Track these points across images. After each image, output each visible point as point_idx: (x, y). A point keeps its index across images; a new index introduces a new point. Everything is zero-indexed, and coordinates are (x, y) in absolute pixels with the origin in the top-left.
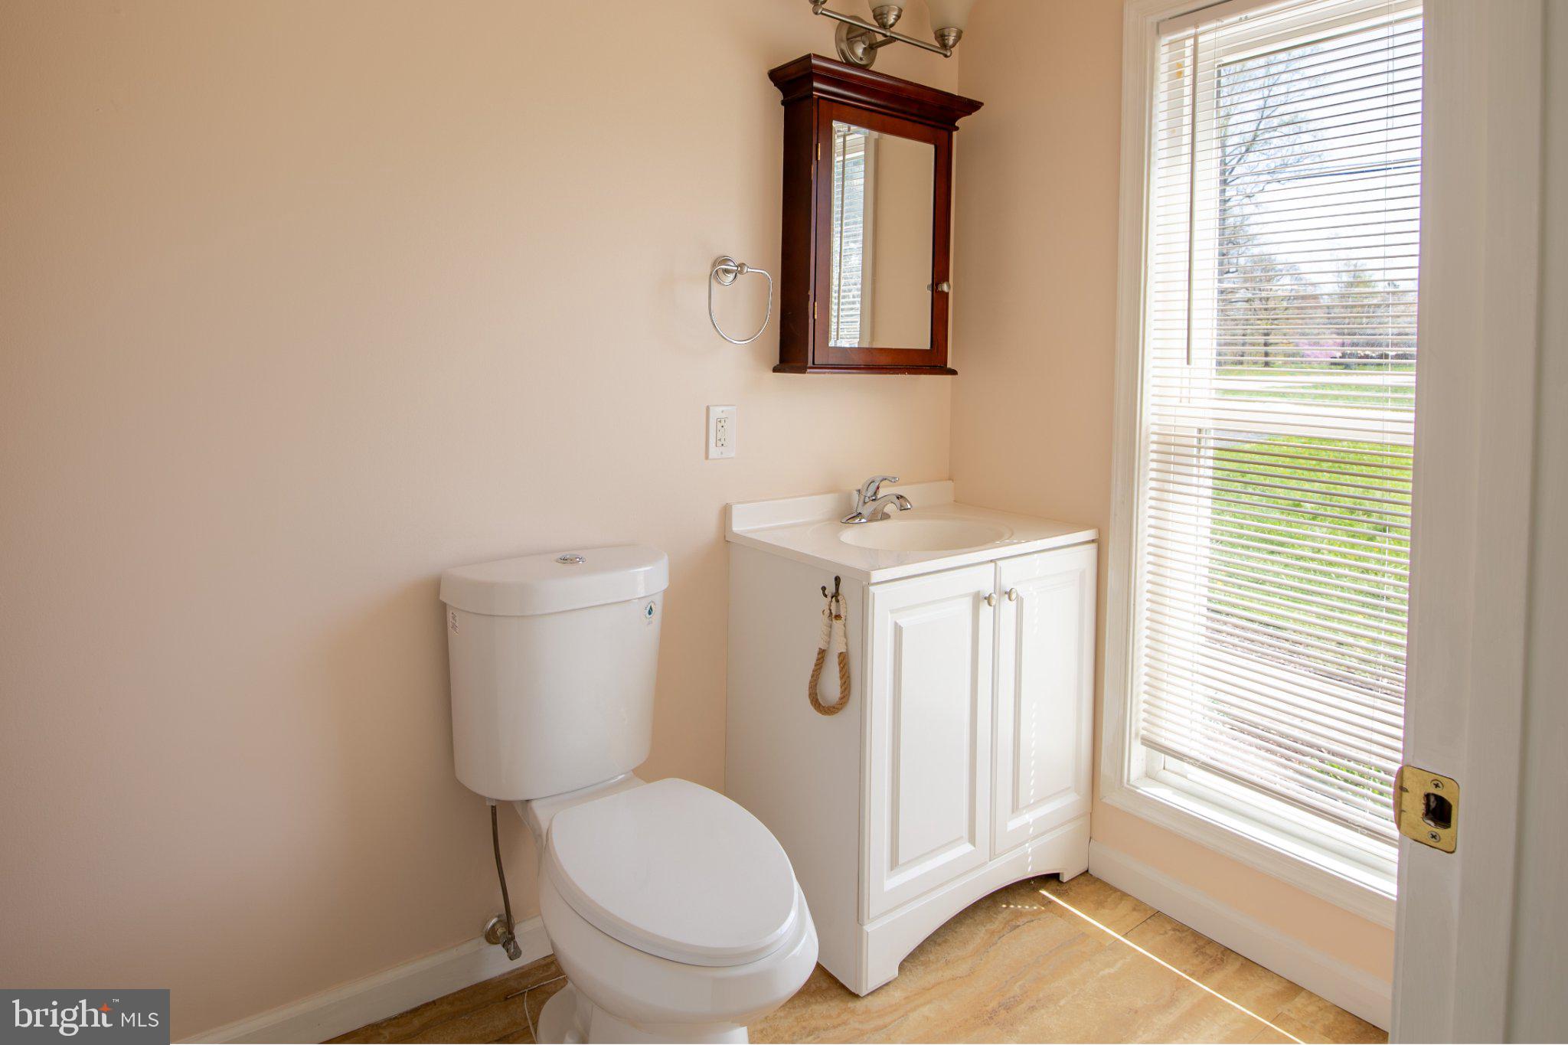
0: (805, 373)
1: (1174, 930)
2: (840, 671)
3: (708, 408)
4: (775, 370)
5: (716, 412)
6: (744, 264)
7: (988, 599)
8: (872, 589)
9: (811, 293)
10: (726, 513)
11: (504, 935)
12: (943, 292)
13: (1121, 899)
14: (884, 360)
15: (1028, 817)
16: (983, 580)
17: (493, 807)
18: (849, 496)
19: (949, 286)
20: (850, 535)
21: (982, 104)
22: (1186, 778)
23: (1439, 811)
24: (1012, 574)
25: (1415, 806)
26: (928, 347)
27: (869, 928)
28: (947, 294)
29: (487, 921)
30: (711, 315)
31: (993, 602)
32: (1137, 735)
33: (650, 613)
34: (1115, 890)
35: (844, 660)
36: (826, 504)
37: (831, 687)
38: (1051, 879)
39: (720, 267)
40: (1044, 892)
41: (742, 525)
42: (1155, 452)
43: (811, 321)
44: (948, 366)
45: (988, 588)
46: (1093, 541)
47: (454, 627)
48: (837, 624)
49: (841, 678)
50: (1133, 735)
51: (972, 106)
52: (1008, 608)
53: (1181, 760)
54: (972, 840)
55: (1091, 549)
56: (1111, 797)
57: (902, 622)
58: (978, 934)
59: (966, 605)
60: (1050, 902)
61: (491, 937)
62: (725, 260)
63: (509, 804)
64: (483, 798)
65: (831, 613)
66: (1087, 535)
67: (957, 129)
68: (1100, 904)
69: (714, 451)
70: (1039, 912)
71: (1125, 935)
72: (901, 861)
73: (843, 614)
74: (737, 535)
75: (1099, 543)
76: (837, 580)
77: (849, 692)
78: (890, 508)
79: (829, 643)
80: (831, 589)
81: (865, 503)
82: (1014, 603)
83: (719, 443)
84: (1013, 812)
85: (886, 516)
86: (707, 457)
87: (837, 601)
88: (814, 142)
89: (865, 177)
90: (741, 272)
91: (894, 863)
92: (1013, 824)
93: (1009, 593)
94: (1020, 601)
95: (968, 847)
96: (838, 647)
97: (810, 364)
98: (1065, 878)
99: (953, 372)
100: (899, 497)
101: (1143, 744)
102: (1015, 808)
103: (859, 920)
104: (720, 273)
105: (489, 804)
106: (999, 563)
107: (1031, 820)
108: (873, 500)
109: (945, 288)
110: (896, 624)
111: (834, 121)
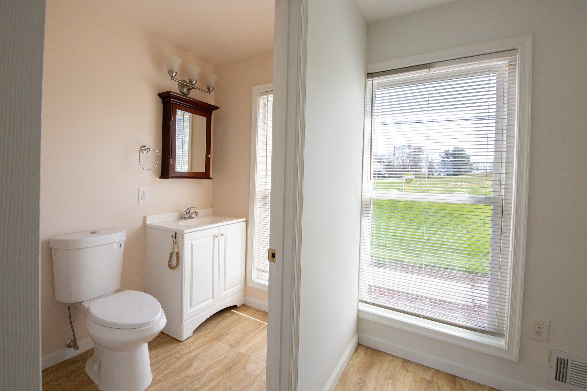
0: (168, 179)
1: (262, 313)
2: (176, 257)
3: (139, 189)
4: (160, 178)
5: (141, 190)
6: (150, 148)
7: (217, 236)
8: (185, 235)
9: (170, 157)
10: (145, 218)
11: (74, 345)
12: (209, 157)
13: (251, 308)
14: (191, 176)
15: (228, 292)
16: (216, 231)
17: (69, 306)
18: (182, 213)
19: (210, 156)
20: (182, 223)
21: (219, 108)
22: (265, 276)
23: (273, 256)
24: (223, 230)
25: (271, 255)
26: (204, 171)
27: (184, 323)
28: (210, 158)
29: (67, 342)
30: (140, 162)
31: (218, 237)
32: (255, 268)
33: (120, 246)
34: (250, 307)
35: (177, 254)
36: (176, 215)
37: (174, 262)
38: (234, 307)
39: (143, 148)
40: (233, 310)
41: (149, 221)
42: (260, 198)
43: (170, 164)
44: (210, 177)
45: (217, 233)
46: (245, 221)
47: (55, 254)
48: (176, 245)
49: (177, 259)
50: (254, 268)
51: (216, 108)
52: (222, 239)
53: (264, 272)
54: (213, 298)
55: (245, 223)
56: (249, 284)
57: (193, 243)
58: (214, 322)
59: (211, 238)
60: (234, 312)
61: (69, 346)
62: (144, 147)
63: (74, 304)
64: (65, 304)
65: (174, 242)
66: (244, 219)
67: (213, 114)
68: (246, 311)
69: (141, 201)
70: (231, 315)
71: (251, 316)
72: (193, 304)
73: (177, 242)
74: (148, 224)
75: (247, 221)
76: (176, 233)
77: (179, 262)
78: (193, 215)
79: (174, 250)
80: (174, 236)
81: (186, 214)
82: (224, 237)
83: (143, 199)
84: (224, 290)
85: (193, 218)
86: (139, 203)
87: (176, 239)
88: (171, 115)
89: (189, 123)
90: (149, 150)
91: (191, 306)
92: (223, 294)
93: (222, 235)
94: (226, 237)
95: (212, 300)
96: (176, 251)
97: (170, 176)
98: (238, 306)
99: (211, 179)
100: (196, 212)
101: (256, 270)
102: (225, 289)
103: (182, 322)
104: (143, 150)
105: (67, 306)
106: (220, 227)
107: (229, 292)
108: (189, 213)
109: (209, 156)
110: (192, 243)
111: (177, 110)
